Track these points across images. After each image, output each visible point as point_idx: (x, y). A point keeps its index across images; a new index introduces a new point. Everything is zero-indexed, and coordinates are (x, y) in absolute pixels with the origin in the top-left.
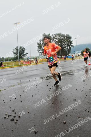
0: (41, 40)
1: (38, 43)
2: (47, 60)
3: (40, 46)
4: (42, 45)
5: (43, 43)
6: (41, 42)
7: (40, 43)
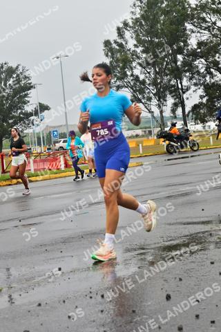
0: (126, 24)
1: (107, 43)
2: (164, 144)
3: (118, 61)
4: (134, 53)
5: (140, 42)
6: (128, 34)
7: (121, 45)
